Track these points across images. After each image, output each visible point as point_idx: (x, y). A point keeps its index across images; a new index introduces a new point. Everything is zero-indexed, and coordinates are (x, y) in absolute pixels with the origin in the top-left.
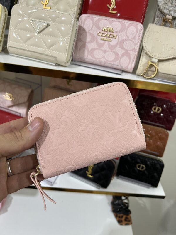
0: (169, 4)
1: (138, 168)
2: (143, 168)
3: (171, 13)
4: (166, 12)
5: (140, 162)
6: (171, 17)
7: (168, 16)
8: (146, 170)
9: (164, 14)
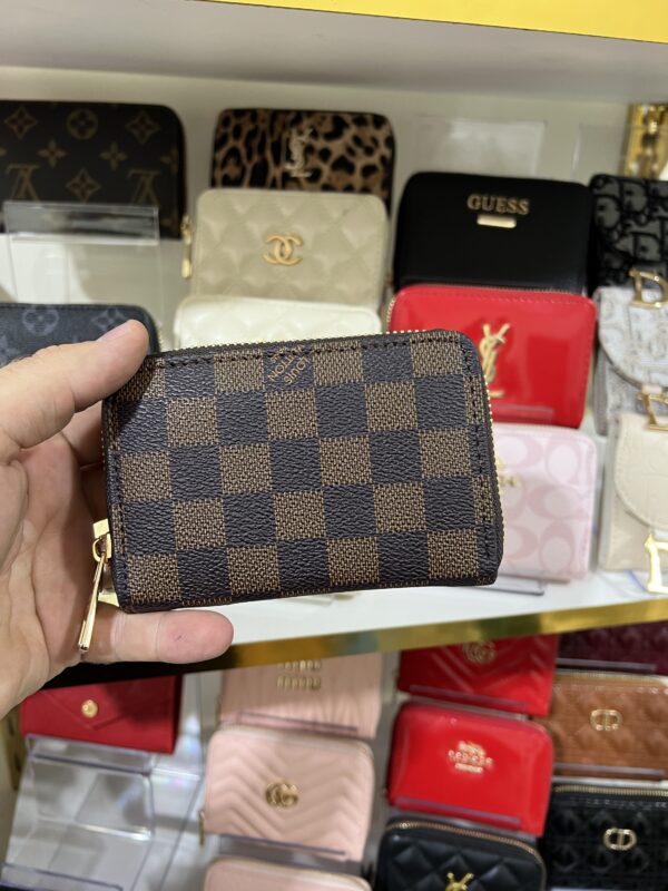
0: (642, 353)
1: (613, 847)
2: (627, 839)
3: (656, 376)
4: (639, 375)
5: (612, 820)
6: (658, 390)
7: (647, 389)
8: (638, 844)
9: (637, 385)
